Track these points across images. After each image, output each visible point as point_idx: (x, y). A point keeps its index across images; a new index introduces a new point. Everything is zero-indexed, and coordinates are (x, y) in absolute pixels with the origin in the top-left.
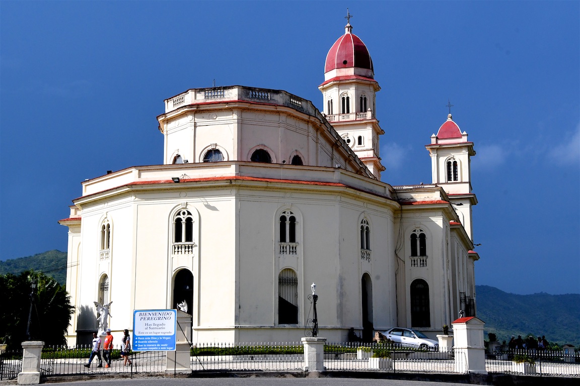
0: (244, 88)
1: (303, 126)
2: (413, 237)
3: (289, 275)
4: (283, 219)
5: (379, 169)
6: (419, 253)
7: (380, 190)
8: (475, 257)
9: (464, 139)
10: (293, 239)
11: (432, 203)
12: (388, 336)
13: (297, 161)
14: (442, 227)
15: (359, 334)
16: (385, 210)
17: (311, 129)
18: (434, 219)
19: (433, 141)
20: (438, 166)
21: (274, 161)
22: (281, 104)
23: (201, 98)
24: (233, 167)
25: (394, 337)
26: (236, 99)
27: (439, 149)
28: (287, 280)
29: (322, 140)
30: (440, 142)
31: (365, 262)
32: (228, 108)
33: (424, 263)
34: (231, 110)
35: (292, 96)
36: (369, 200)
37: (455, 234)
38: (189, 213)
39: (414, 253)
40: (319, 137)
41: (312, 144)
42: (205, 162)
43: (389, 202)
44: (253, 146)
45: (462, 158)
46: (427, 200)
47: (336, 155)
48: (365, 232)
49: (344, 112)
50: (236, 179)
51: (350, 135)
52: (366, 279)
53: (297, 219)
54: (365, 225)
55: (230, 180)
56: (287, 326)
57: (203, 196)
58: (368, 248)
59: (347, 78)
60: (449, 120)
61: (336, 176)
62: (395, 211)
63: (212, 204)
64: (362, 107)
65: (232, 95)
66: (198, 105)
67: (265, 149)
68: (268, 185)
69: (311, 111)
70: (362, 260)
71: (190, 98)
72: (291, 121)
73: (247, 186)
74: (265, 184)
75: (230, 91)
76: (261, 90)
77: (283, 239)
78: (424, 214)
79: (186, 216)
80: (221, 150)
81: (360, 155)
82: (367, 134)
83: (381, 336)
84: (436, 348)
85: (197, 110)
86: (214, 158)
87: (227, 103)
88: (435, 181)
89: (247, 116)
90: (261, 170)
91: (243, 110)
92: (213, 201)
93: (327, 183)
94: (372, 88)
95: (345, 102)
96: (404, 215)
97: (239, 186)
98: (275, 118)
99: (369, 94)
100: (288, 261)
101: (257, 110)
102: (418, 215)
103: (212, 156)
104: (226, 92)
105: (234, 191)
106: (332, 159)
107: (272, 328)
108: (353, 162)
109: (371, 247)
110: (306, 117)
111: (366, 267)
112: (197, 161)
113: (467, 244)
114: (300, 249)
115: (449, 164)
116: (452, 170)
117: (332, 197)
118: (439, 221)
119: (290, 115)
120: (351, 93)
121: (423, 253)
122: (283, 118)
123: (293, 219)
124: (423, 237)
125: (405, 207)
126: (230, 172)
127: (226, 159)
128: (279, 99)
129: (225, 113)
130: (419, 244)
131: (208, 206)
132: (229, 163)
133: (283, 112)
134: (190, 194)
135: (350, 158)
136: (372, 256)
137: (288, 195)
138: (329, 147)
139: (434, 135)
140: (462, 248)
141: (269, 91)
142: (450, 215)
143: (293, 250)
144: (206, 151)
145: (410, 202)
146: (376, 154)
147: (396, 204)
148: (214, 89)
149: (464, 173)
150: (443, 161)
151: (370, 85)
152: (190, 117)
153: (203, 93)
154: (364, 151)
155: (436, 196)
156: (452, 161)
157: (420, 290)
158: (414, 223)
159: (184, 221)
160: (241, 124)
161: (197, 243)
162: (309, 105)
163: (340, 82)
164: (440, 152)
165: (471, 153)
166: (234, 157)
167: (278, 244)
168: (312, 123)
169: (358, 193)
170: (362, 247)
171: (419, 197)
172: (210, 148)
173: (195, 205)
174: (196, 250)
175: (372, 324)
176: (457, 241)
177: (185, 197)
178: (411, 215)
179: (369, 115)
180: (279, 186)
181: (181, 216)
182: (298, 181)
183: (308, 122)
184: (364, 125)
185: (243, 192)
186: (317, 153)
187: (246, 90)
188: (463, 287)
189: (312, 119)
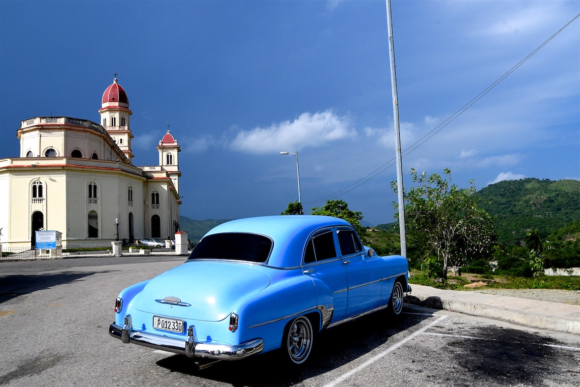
0: (67, 118)
1: (98, 138)
2: (153, 195)
3: (94, 214)
4: (90, 186)
5: (131, 156)
6: (155, 203)
7: (137, 172)
8: (180, 203)
9: (176, 144)
10: (95, 196)
11: (162, 178)
12: (142, 242)
13: (95, 157)
14: (166, 189)
16: (140, 182)
17: (102, 140)
18: (162, 186)
19: (160, 144)
20: (163, 156)
21: (83, 157)
22: (87, 127)
23: (44, 122)
24: (65, 160)
25: (144, 242)
26: (64, 123)
27: (163, 148)
28: (93, 216)
29: (107, 145)
30: (163, 144)
31: (130, 207)
33: (158, 207)
34: (60, 129)
35: (92, 123)
36: (132, 177)
37: (172, 193)
38: (40, 183)
39: (153, 203)
41: (102, 147)
42: (47, 156)
43: (142, 178)
44: (72, 148)
45: (174, 153)
46: (160, 177)
47: (113, 152)
48: (130, 193)
49: (112, 126)
50: (67, 166)
51: (116, 138)
52: (131, 215)
53: (97, 186)
54: (130, 189)
55: (63, 167)
56: (92, 238)
57: (48, 174)
58: (131, 200)
59: (115, 107)
60: (168, 133)
61: (117, 165)
62: (144, 182)
63: (53, 178)
64: (122, 124)
65: (62, 121)
66: (42, 126)
67: (79, 150)
68: (83, 169)
69: (102, 130)
70: (129, 206)
71: (37, 121)
72: (92, 136)
73: (72, 170)
74: (81, 169)
75: (60, 119)
76: (77, 119)
77: (90, 196)
78: (159, 184)
80: (55, 149)
81: (122, 149)
82: (125, 138)
83: (139, 242)
84: (164, 247)
85: (41, 128)
86: (51, 154)
87: (59, 125)
88: (160, 164)
89: (70, 132)
90: (76, 161)
91: (67, 129)
93: (112, 169)
94: (128, 113)
95: (113, 120)
96: (149, 184)
97: (68, 169)
98: (84, 134)
99: (126, 117)
100: (93, 207)
101: (75, 130)
102: (155, 184)
104: (58, 120)
105: (65, 172)
106: (111, 154)
107: (85, 240)
108: (121, 155)
109: (133, 200)
110: (99, 134)
111: (131, 210)
112: (41, 156)
113: (177, 196)
114: (99, 201)
115: (168, 156)
116: (169, 159)
117: (115, 176)
118: (165, 187)
119: (92, 133)
120: (117, 115)
121: (158, 202)
122: (88, 134)
123: (95, 186)
124: (157, 195)
125: (149, 180)
126: (63, 162)
127: (57, 156)
128: (86, 124)
129: (58, 130)
130: (156, 198)
131: (51, 180)
132: (60, 158)
133: (88, 131)
134: (41, 173)
135: (120, 153)
136: (133, 204)
137: (93, 174)
138: (110, 148)
139: (160, 141)
140: (175, 199)
141: (80, 120)
142: (170, 184)
143: (96, 202)
144: (47, 150)
145: (152, 178)
146: (130, 149)
147: (145, 179)
148: (51, 118)
149: (175, 161)
150: (165, 154)
152: (37, 132)
153: (45, 119)
154: (124, 147)
155: (164, 175)
156: (169, 154)
157: (156, 220)
158: (153, 188)
159: (38, 186)
160: (66, 136)
161: (45, 198)
162: (101, 127)
163: (110, 109)
164: (163, 150)
165: (179, 151)
166: (62, 154)
167: (88, 199)
168: (103, 136)
169: (127, 174)
170: (129, 200)
171: (156, 175)
172: (49, 148)
173: (44, 179)
174: (44, 202)
175: (133, 237)
177: (38, 174)
178: (152, 184)
179: (126, 128)
180: (89, 170)
181: (36, 184)
182: (98, 168)
183: (100, 136)
184: (123, 133)
185: (69, 173)
186: (104, 152)
187: (69, 119)
188: (174, 218)
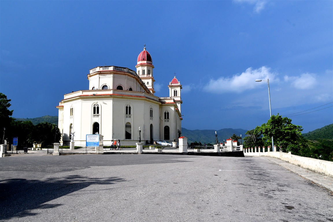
2: (165, 113)
3: (129, 124)
4: (127, 107)
5: (154, 92)
6: (167, 118)
7: (156, 99)
8: (181, 119)
9: (179, 84)
10: (130, 114)
11: (171, 103)
12: (158, 142)
13: (131, 89)
14: (174, 110)
15: (149, 142)
16: (157, 105)
17: (135, 80)
18: (171, 108)
19: (170, 84)
20: (171, 92)
21: (124, 89)
22: (126, 72)
23: (101, 69)
24: (112, 91)
26: (112, 70)
27: (172, 87)
28: (128, 126)
30: (172, 84)
31: (151, 120)
32: (110, 73)
33: (168, 121)
35: (129, 70)
36: (153, 102)
37: (177, 112)
38: (98, 105)
39: (165, 118)
40: (137, 82)
41: (135, 84)
42: (102, 89)
43: (158, 102)
44: (117, 85)
45: (178, 89)
46: (169, 102)
47: (142, 88)
48: (151, 112)
49: (143, 74)
50: (113, 95)
51: (145, 81)
52: (151, 126)
53: (131, 108)
54: (151, 110)
55: (111, 95)
56: (128, 140)
57: (102, 100)
58: (152, 116)
59: (144, 64)
60: (175, 78)
61: (143, 95)
62: (160, 105)
63: (105, 102)
64: (149, 73)
67: (121, 86)
68: (122, 97)
69: (135, 74)
70: (150, 120)
71: (98, 69)
72: (129, 77)
73: (116, 97)
74: (121, 97)
75: (111, 67)
76: (120, 67)
77: (127, 113)
78: (169, 106)
79: (97, 106)
80: (107, 86)
81: (148, 88)
82: (150, 81)
83: (156, 143)
84: (172, 146)
85: (100, 73)
86: (105, 88)
87: (110, 71)
88: (170, 96)
89: (116, 75)
90: (120, 92)
91: (114, 73)
92: (105, 101)
93: (140, 97)
94: (152, 67)
95: (144, 71)
96: (163, 107)
97: (114, 97)
98: (124, 76)
99: (151, 69)
100: (128, 120)
101: (119, 73)
102: (167, 106)
103: (104, 87)
104: (109, 68)
105: (112, 99)
106: (141, 89)
107: (123, 140)
108: (147, 90)
109: (153, 116)
110: (133, 76)
111: (151, 122)
112: (100, 89)
113: (180, 115)
114: (132, 117)
116: (175, 93)
117: (142, 101)
118: (173, 108)
119: (129, 75)
120: (145, 68)
121: (168, 118)
122: (127, 76)
124: (168, 113)
125: (163, 104)
126: (111, 92)
127: (109, 89)
128: (125, 70)
129: (109, 74)
130: (167, 115)
131: (104, 103)
132: (110, 90)
133: (126, 74)
134: (98, 99)
135: (146, 88)
136: (153, 119)
137: (128, 100)
138: (140, 85)
139: (170, 82)
140: (178, 116)
141: (122, 68)
142: (176, 107)
143: (130, 117)
144: (103, 86)
146: (153, 87)
147: (160, 103)
148: (106, 67)
149: (179, 94)
150: (173, 90)
151: (151, 66)
152: (98, 75)
154: (149, 87)
155: (172, 101)
156: (175, 90)
157: (167, 129)
158: (165, 109)
159: (96, 107)
160: (114, 78)
161: (100, 114)
162: (134, 72)
163: (142, 65)
164: (172, 88)
165: (181, 88)
166: (111, 88)
167: (125, 115)
168: (135, 78)
169: (150, 100)
170: (150, 116)
171: (167, 101)
172: (104, 85)
173: (100, 103)
174: (100, 116)
175: (153, 139)
176: (177, 114)
177: (97, 100)
178: (165, 107)
179: (151, 75)
180: (126, 97)
181: (95, 106)
182: (131, 96)
183: (134, 78)
184: (149, 78)
185: (114, 99)
186: (136, 87)
187: (115, 67)
188: (178, 128)
189: (135, 77)
